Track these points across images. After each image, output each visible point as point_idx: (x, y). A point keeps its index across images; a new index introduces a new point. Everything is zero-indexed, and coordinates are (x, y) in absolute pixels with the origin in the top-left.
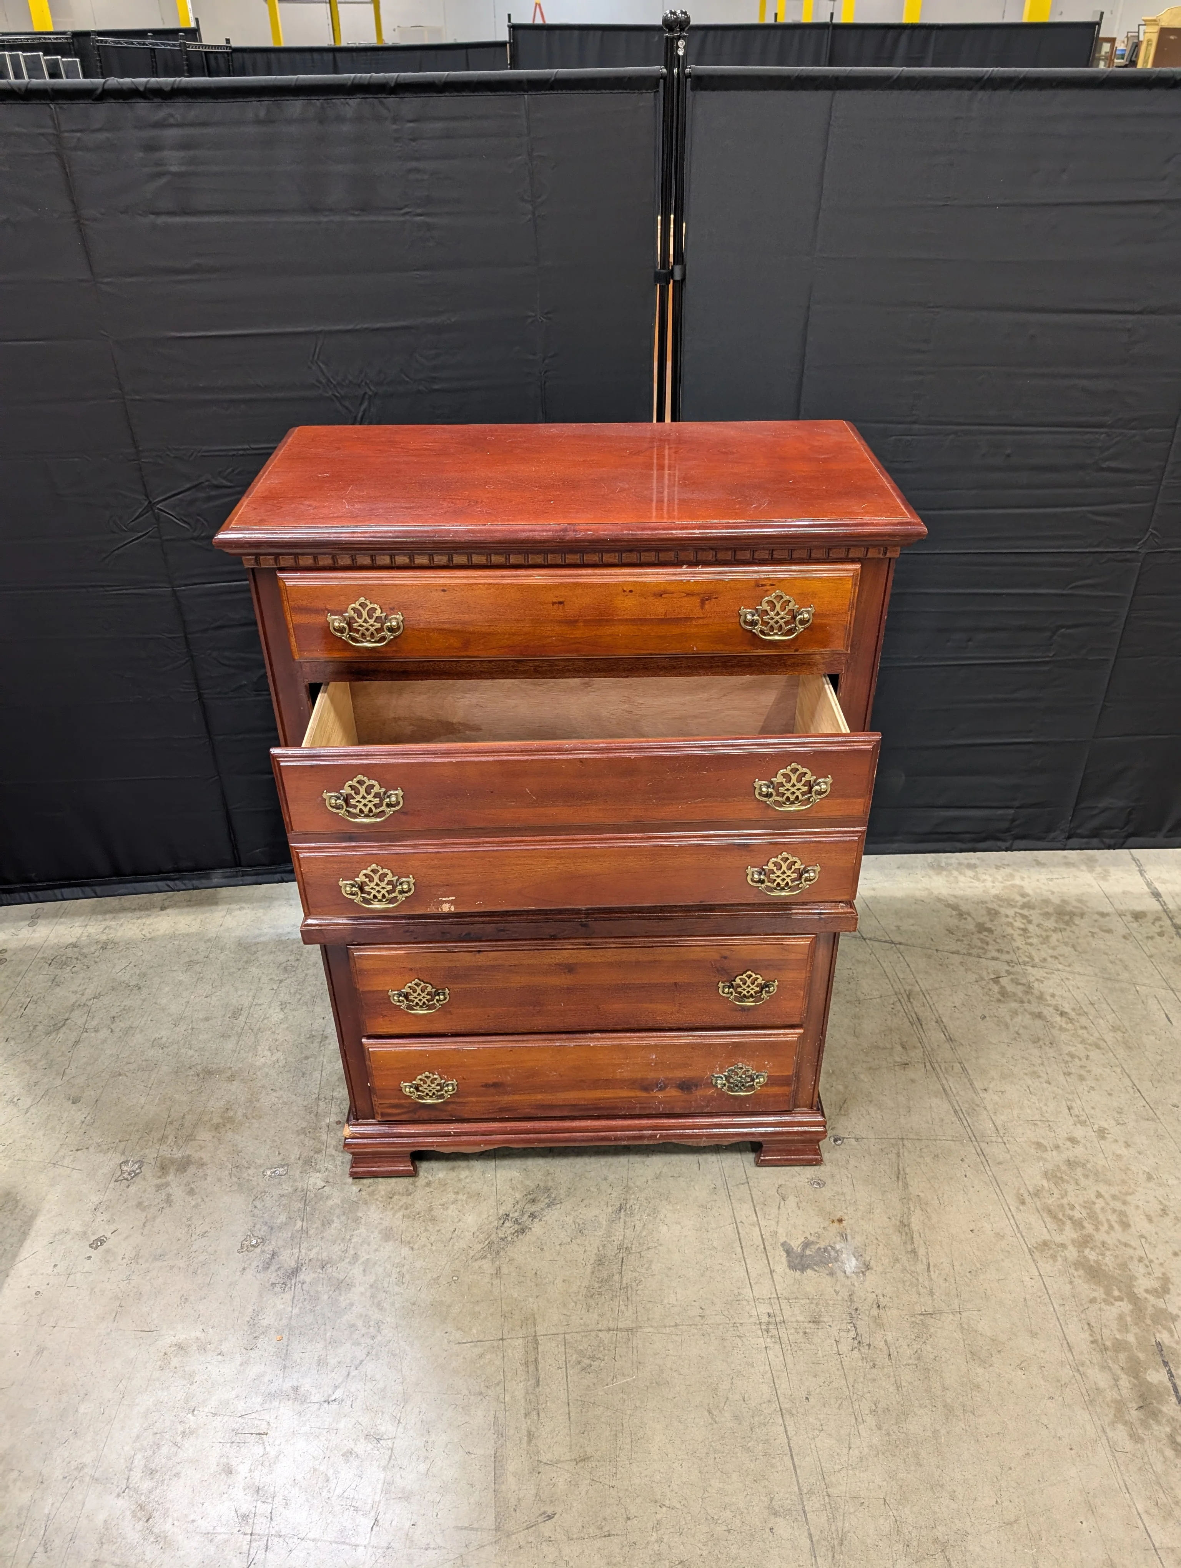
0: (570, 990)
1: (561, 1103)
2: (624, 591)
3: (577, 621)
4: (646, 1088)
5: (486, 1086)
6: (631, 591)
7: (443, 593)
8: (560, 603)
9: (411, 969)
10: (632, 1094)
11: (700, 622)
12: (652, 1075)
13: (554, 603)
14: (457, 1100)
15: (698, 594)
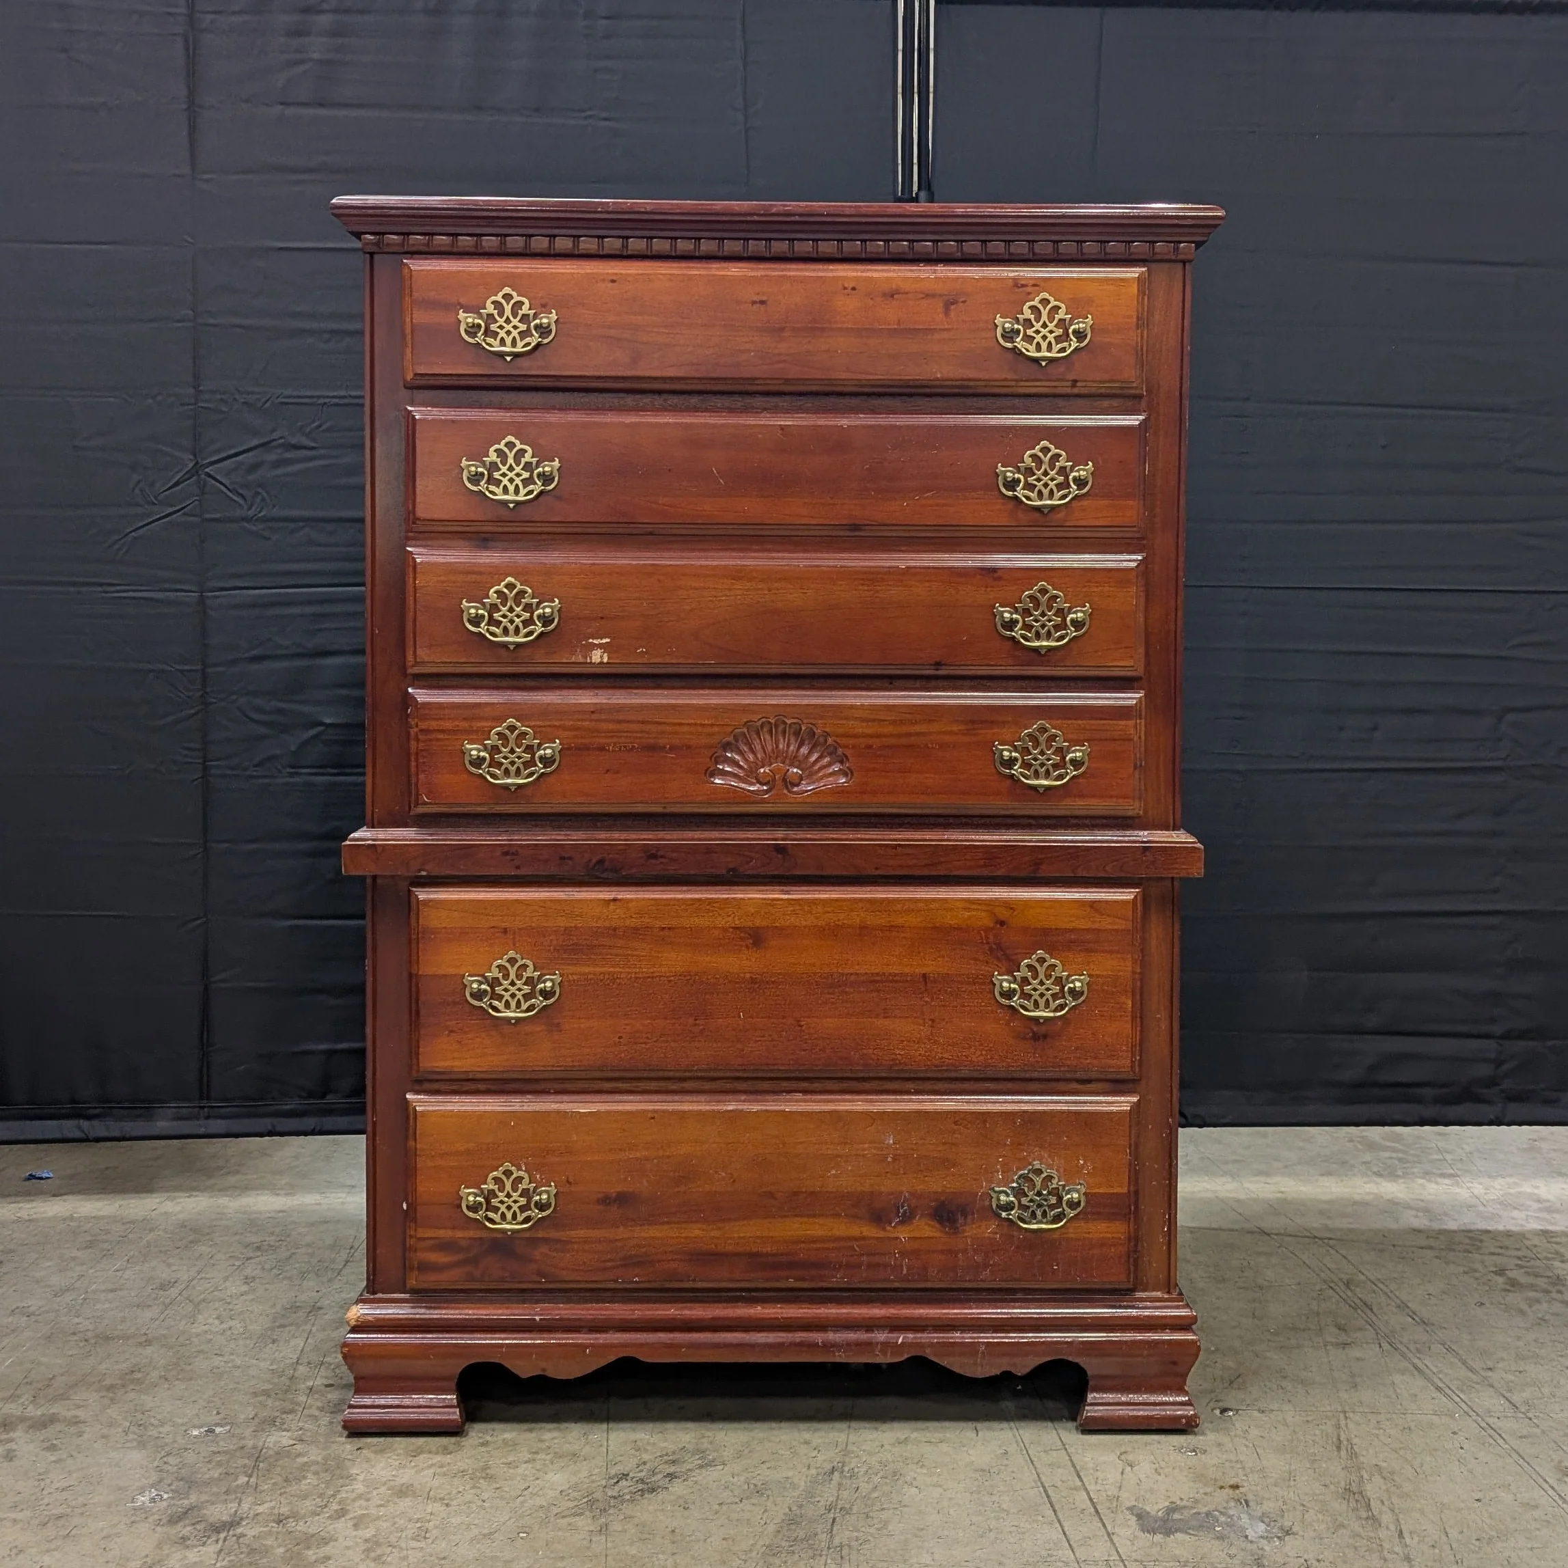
0: (755, 983)
1: (730, 1248)
2: (845, 288)
3: (782, 329)
4: (879, 1218)
5: (606, 1200)
6: (854, 289)
7: (611, 284)
8: (762, 302)
9: (505, 931)
10: (855, 1230)
11: (945, 335)
12: (888, 1185)
13: (754, 303)
14: (553, 1234)
15: (941, 296)
